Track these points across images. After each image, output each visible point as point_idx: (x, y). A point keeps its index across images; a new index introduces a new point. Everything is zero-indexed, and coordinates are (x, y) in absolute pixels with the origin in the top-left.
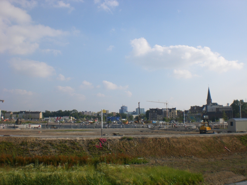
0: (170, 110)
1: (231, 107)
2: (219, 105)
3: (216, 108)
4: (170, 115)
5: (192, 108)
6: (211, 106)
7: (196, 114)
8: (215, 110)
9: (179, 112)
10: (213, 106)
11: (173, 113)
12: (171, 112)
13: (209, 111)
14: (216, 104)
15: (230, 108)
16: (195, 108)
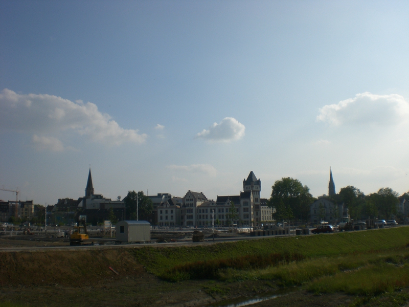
0: (23, 204)
1: (123, 202)
2: (104, 199)
3: (101, 204)
4: (22, 213)
5: (61, 202)
6: (92, 199)
7: (66, 213)
8: (97, 207)
9: (37, 207)
10: (95, 200)
11: (26, 210)
12: (23, 207)
13: (88, 207)
14: (100, 197)
15: (123, 204)
16: (66, 202)
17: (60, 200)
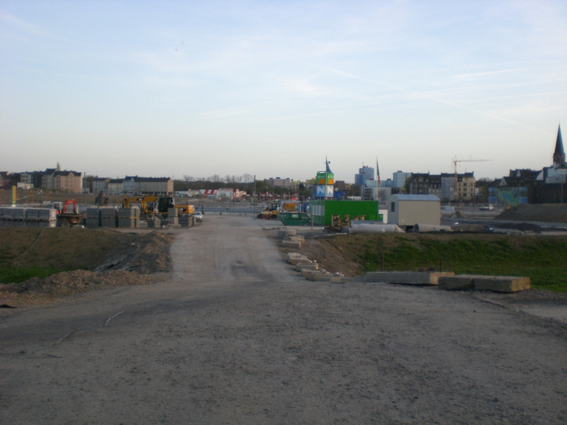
0: (460, 177)
3: (566, 175)
6: (556, 169)
7: (517, 189)
8: (562, 180)
10: (559, 170)
11: (465, 185)
12: (461, 181)
13: (548, 181)
16: (519, 175)
17: (512, 172)
